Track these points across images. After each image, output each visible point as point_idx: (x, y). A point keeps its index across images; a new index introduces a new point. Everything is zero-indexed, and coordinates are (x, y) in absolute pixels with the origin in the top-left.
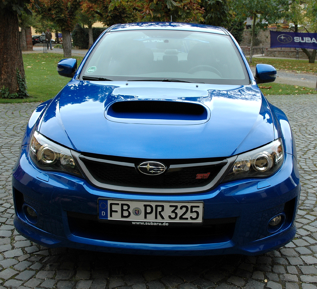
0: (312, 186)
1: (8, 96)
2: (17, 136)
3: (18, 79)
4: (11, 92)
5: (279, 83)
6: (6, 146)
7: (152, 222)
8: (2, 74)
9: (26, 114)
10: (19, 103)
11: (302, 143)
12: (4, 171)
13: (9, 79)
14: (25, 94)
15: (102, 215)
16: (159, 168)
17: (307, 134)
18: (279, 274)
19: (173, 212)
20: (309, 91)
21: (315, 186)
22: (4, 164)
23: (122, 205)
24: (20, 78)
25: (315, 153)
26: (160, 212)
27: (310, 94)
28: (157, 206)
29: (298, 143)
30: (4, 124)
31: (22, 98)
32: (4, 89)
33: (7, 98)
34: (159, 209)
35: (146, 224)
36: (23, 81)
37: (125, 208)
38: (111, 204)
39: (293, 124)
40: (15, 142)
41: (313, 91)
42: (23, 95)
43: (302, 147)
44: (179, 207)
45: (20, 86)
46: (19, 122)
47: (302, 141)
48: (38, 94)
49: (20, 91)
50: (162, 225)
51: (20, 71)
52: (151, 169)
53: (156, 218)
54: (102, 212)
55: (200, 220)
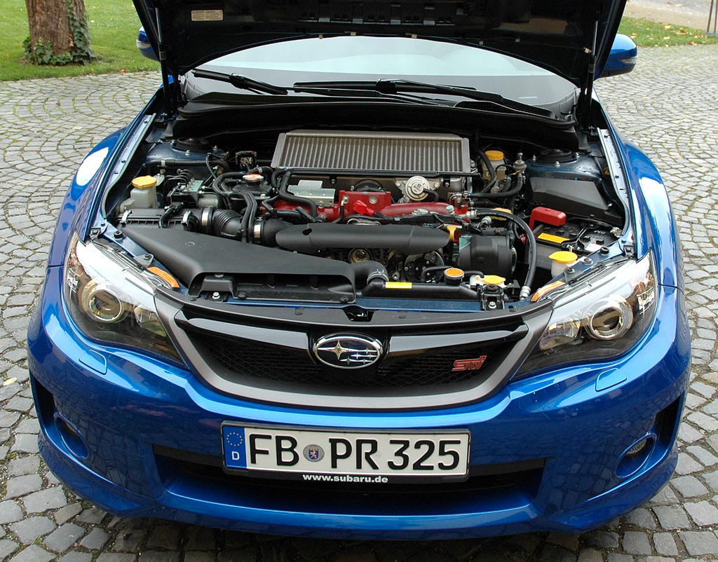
0: (707, 298)
1: (50, 60)
2: (64, 166)
3: (71, 22)
4: (57, 50)
5: (630, 17)
6: (39, 194)
7: (350, 475)
8: (36, 11)
9: (86, 104)
10: (73, 75)
11: (683, 179)
12: (32, 264)
13: (52, 22)
14: (87, 53)
15: (233, 459)
16: (364, 353)
17: (692, 153)
18: (637, 556)
19: (399, 453)
20: (693, 36)
21: (712, 299)
22: (33, 245)
23: (279, 439)
24: (75, 21)
25: (710, 208)
26: (367, 455)
27: (695, 44)
28: (359, 443)
29: (675, 179)
30: (40, 134)
31: (81, 63)
32: (41, 44)
33: (49, 64)
34: (366, 448)
35: (336, 479)
36: (82, 26)
37: (286, 444)
38: (253, 438)
39: (662, 126)
40: (60, 183)
41: (702, 36)
42: (83, 57)
43: (684, 189)
44: (412, 445)
45: (76, 38)
46: (71, 127)
47: (683, 172)
48: (116, 52)
49: (74, 48)
50: (373, 481)
51: (75, 4)
52: (345, 355)
53: (359, 466)
54: (233, 452)
55: (461, 470)
